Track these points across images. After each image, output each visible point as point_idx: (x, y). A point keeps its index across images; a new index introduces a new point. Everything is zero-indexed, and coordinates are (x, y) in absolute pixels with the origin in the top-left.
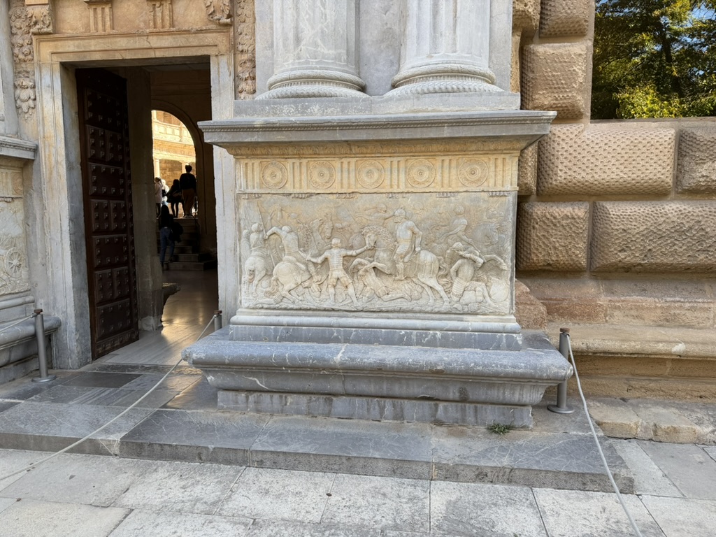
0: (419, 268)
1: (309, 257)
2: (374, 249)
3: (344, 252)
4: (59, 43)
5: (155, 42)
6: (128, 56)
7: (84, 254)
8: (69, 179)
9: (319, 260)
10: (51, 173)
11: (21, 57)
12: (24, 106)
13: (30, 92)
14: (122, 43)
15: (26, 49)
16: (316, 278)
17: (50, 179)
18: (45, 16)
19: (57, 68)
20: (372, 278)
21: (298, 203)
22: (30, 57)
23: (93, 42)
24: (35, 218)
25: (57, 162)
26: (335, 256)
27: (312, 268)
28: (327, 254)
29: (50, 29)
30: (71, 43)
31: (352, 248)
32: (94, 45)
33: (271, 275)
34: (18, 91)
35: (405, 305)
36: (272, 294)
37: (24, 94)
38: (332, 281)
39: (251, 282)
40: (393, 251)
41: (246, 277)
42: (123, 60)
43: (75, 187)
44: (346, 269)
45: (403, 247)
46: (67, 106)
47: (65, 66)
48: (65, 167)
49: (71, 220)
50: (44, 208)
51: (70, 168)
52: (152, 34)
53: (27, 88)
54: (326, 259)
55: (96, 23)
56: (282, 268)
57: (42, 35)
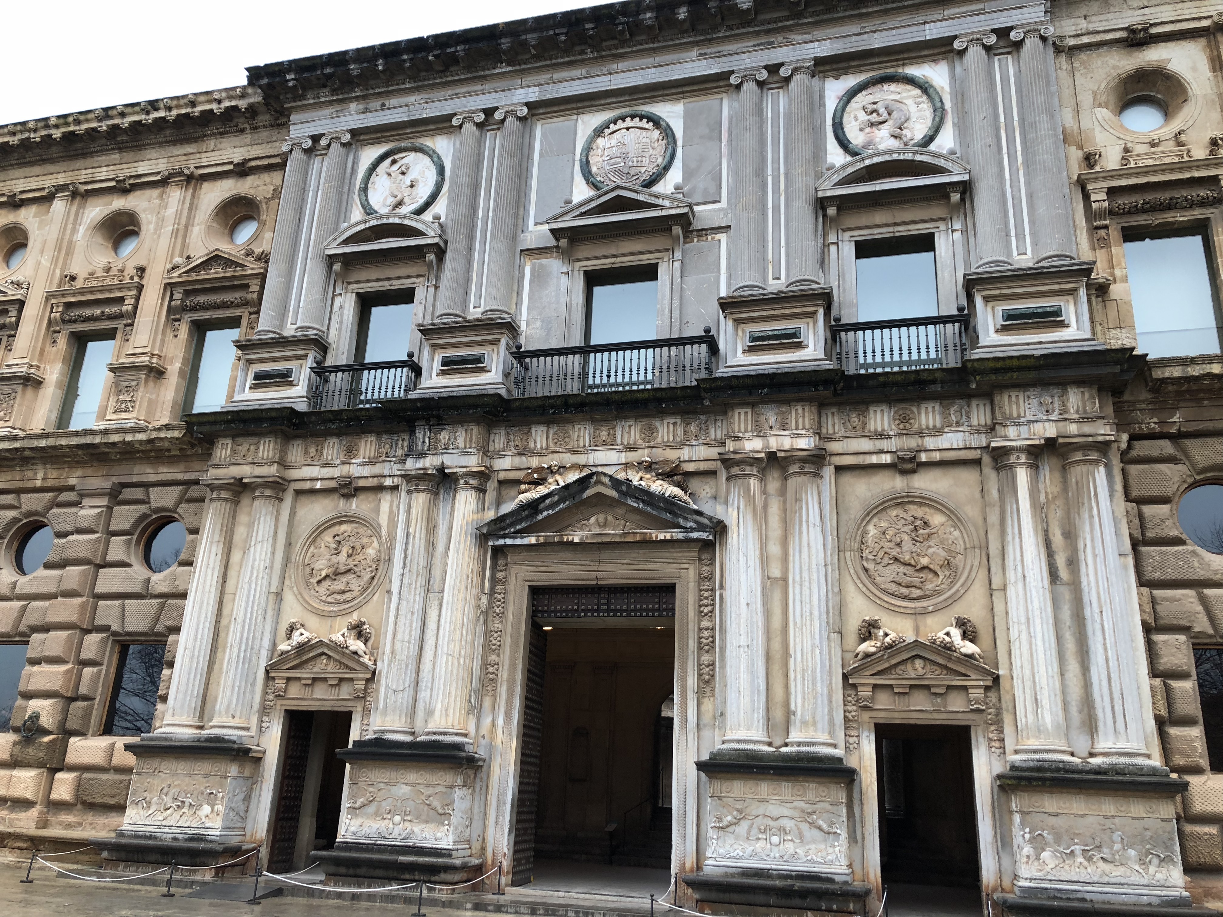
0: (1129, 858)
1: (1061, 849)
2: (1100, 847)
3: (1083, 847)
4: (875, 713)
5: (936, 716)
9: (1068, 851)
11: (851, 718)
12: (851, 747)
13: (855, 739)
15: (853, 714)
16: (1067, 862)
17: (867, 792)
18: (868, 698)
19: (872, 725)
20: (1101, 864)
21: (1051, 817)
22: (856, 719)
23: (895, 713)
25: (872, 782)
26: (1078, 848)
27: (1064, 856)
28: (1073, 848)
29: (871, 705)
30: (882, 712)
31: (1087, 845)
32: (896, 715)
33: (1039, 859)
34: (847, 738)
35: (1123, 881)
36: (1041, 870)
37: (851, 740)
38: (1077, 864)
39: (1027, 863)
40: (1112, 849)
41: (1024, 860)
44: (1084, 857)
45: (1117, 846)
47: (877, 725)
48: (876, 785)
52: (934, 711)
53: (854, 737)
54: (1072, 851)
56: (1046, 855)
57: (865, 708)
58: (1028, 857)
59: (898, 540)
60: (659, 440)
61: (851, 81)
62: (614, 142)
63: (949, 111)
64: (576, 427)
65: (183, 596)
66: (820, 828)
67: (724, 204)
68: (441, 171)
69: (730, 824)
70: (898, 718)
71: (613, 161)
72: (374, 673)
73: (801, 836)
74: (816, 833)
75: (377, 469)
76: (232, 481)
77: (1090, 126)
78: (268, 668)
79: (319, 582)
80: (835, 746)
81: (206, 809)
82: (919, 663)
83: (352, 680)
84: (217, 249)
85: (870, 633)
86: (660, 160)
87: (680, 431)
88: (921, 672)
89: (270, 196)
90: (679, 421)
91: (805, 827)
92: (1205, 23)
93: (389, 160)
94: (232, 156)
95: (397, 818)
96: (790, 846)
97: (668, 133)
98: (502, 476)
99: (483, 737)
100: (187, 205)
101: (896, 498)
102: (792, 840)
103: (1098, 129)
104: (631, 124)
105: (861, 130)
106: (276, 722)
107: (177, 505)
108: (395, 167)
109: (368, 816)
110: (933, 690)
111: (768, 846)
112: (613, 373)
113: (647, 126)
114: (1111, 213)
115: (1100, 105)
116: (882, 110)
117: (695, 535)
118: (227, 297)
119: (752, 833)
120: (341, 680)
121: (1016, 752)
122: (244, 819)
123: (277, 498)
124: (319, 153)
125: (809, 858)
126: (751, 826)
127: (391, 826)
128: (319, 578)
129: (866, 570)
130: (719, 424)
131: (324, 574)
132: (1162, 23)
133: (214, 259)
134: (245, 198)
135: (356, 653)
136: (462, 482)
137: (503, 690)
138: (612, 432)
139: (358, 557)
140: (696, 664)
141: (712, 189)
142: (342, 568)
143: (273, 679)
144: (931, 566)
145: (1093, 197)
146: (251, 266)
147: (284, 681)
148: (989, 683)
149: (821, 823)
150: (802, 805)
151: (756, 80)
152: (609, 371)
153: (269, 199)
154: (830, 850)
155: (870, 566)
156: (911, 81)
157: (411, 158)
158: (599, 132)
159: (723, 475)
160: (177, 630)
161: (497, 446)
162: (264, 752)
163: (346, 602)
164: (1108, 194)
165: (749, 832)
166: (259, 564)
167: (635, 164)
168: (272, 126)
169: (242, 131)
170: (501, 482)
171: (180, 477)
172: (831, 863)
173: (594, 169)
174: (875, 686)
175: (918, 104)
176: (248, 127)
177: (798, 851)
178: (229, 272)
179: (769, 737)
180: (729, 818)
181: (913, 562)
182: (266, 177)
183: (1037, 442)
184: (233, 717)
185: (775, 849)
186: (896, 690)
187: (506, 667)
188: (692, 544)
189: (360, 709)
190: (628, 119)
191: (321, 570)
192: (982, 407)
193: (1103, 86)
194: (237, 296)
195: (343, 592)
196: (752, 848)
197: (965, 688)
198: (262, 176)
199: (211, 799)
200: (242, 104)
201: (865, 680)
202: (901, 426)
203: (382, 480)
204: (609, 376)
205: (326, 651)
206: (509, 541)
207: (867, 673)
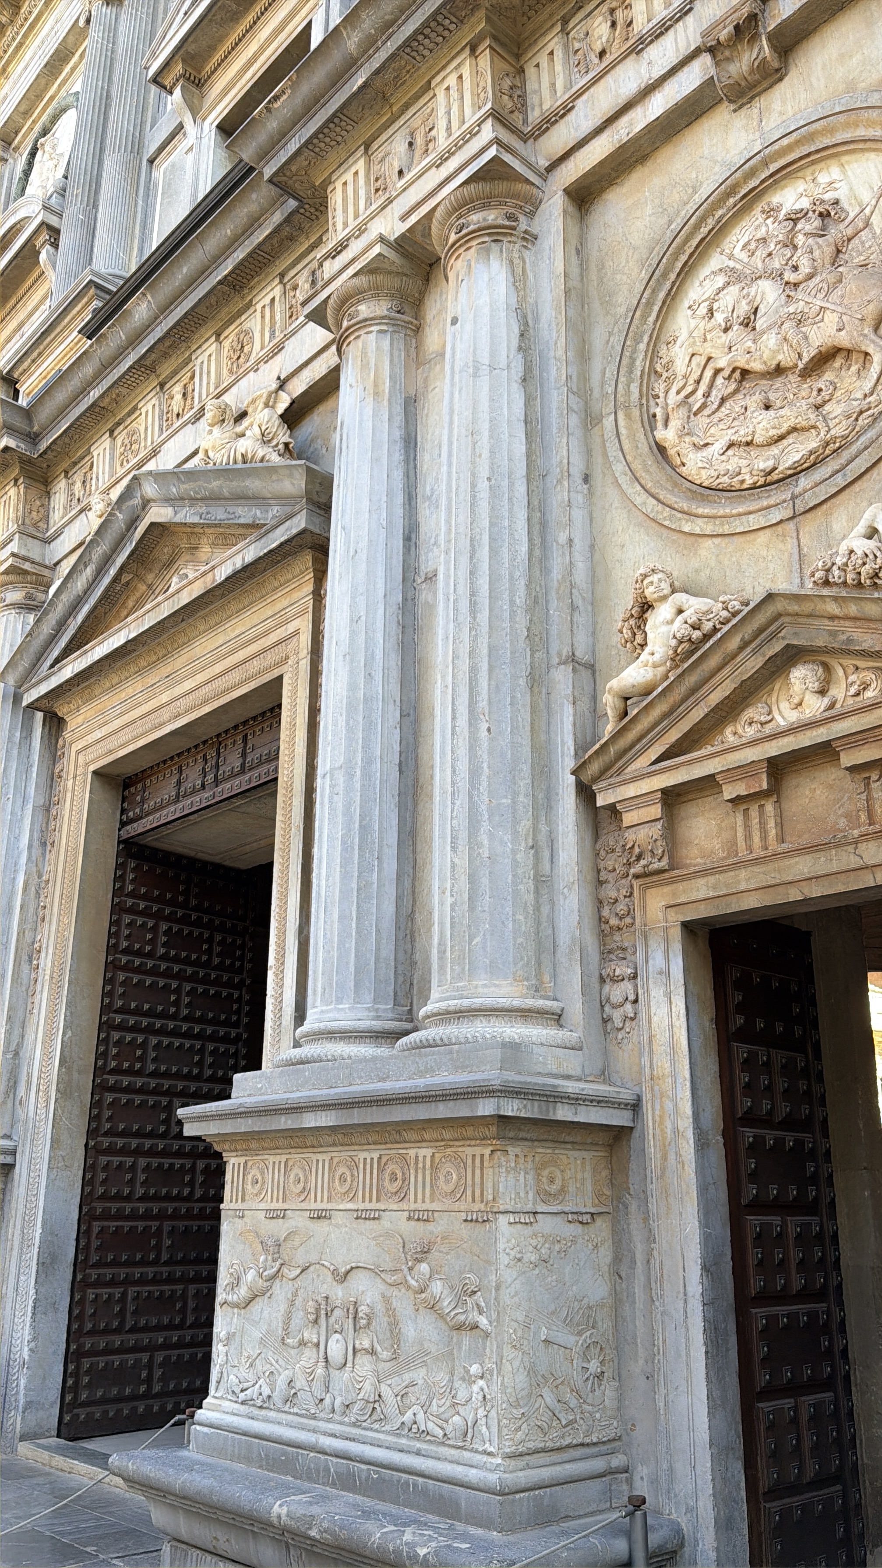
4: (680, 886)
5: (874, 853)
6: (815, 891)
7: (734, 1354)
8: (701, 1170)
10: (665, 1158)
11: (614, 921)
12: (617, 1016)
13: (627, 988)
14: (803, 866)
15: (621, 908)
17: (663, 1169)
18: (656, 841)
19: (676, 933)
22: (628, 920)
23: (743, 874)
24: (633, 1261)
25: (676, 1131)
29: (664, 864)
30: (702, 881)
32: (744, 879)
34: (607, 988)
37: (617, 992)
42: (806, 901)
43: (712, 1189)
46: (694, 1008)
47: (689, 928)
48: (691, 1142)
49: (705, 1268)
50: (650, 1238)
51: (701, 1145)
52: (865, 837)
53: (623, 980)
55: (748, 837)
57: (649, 877)
59: (744, 308)
60: (253, 356)
64: (145, 410)
73: (394, 1337)
74: (428, 1327)
87: (280, 313)
88: (814, 706)
90: (276, 293)
91: (403, 1302)
117: (279, 536)
119: (292, 1324)
126: (292, 1301)
129: (661, 450)
137: (44, 999)
138: (189, 388)
144: (847, 340)
150: (401, 1225)
154: (461, 1390)
161: (56, 516)
165: (286, 1322)
174: (671, 797)
177: (385, 1390)
181: (787, 357)
186: (729, 792)
187: (51, 949)
201: (639, 786)
207: (642, 763)
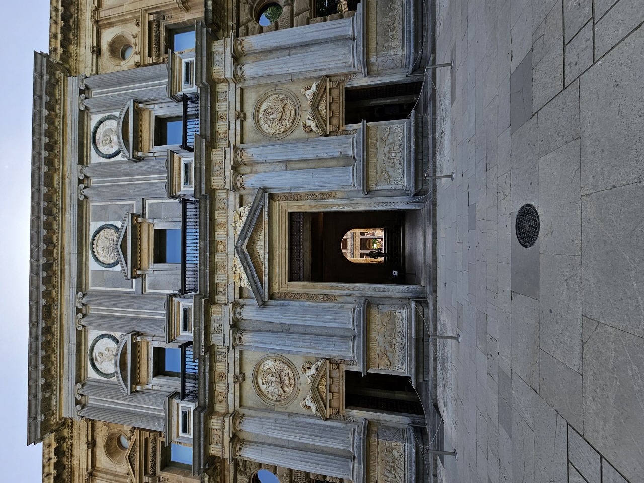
0: (393, 15)
1: (391, 39)
2: (389, 26)
4: (340, 124)
5: (341, 100)
6: (344, 107)
9: (391, 37)
13: (351, 131)
14: (341, 108)
15: (342, 133)
16: (396, 37)
18: (334, 126)
20: (395, 25)
21: (379, 44)
26: (390, 33)
27: (393, 38)
28: (390, 35)
30: (340, 121)
31: (389, 30)
33: (395, 47)
35: (401, 16)
36: (399, 47)
38: (396, 34)
40: (389, 21)
44: (393, 31)
45: (388, 19)
47: (345, 124)
55: (336, 115)
56: (393, 45)
57: (339, 128)
58: (395, 52)
59: (272, 119)
60: (225, 221)
61: (93, 152)
62: (102, 252)
63: (110, 114)
64: (217, 260)
65: (291, 470)
66: (388, 136)
67: (134, 202)
68: (103, 336)
69: (388, 174)
70: (342, 116)
71: (110, 252)
72: (327, 359)
73: (391, 144)
74: (390, 137)
75: (231, 362)
76: (231, 444)
77: (127, 67)
78: (324, 419)
79: (284, 392)
80: (353, 138)
81: (395, 452)
82: (320, 108)
83: (330, 371)
84: (126, 457)
85: (308, 127)
86: (112, 231)
87: (221, 211)
88: (324, 107)
89: (107, 428)
90: (217, 212)
91: (388, 142)
92: (95, 28)
93: (95, 362)
94: (84, 450)
95: (394, 341)
96: (396, 149)
97: (101, 229)
98: (238, 296)
99: (355, 301)
100: (104, 476)
101: (255, 121)
102: (394, 147)
103: (128, 64)
104: (95, 244)
105: (112, 147)
106: (351, 413)
107: (247, 476)
108: (99, 359)
109: (394, 357)
110: (331, 101)
111: (397, 157)
112: (195, 244)
113: (97, 237)
114: (158, 56)
115: (120, 64)
116: (105, 138)
117: (267, 201)
118: (150, 450)
119: (392, 165)
120: (330, 377)
121: (354, 67)
122: (398, 429)
123: (242, 417)
124: (86, 401)
125: (401, 139)
126: (389, 166)
127: (398, 344)
128: (282, 392)
129: (283, 132)
130: (220, 194)
131: (280, 389)
132: (92, 42)
133: (130, 459)
134: (107, 442)
135: (317, 369)
136: (238, 316)
137: (334, 292)
138: (220, 243)
139: (274, 371)
140: (322, 200)
141: (128, 207)
142: (278, 379)
143: (330, 415)
144: (283, 106)
145: (151, 62)
146: (136, 437)
147: (331, 409)
148: (328, 79)
149: (386, 135)
150: (378, 143)
151: (83, 189)
152: (194, 246)
153: (108, 428)
154: (397, 131)
155: (282, 130)
156: (96, 128)
157: (96, 351)
158: (97, 259)
159: (243, 192)
160: (307, 474)
161: (224, 300)
162: (366, 419)
163: (294, 377)
164: (150, 57)
165: (391, 167)
166: (273, 426)
167: (112, 242)
168: (72, 428)
169: (72, 445)
170: (241, 297)
171: (232, 475)
172: (402, 130)
173: (112, 261)
174: (330, 124)
175: (106, 125)
176: (70, 441)
177: (398, 145)
178: (138, 449)
179: (351, 165)
180: (386, 175)
181: (281, 113)
182: (98, 430)
183: (233, 61)
184: (348, 438)
185: (398, 154)
186: (331, 116)
187: (324, 291)
188: (271, 204)
189: (343, 366)
190: (93, 246)
191: (279, 391)
192: (219, 87)
193: (113, 63)
194: (151, 445)
195: (289, 378)
196: (398, 165)
197: (330, 89)
198: (97, 433)
199: (389, 450)
200: (54, 445)
201: (328, 129)
202: (225, 118)
203: (236, 359)
204: (196, 246)
205: (316, 386)
206: (266, 290)
207: (325, 128)
